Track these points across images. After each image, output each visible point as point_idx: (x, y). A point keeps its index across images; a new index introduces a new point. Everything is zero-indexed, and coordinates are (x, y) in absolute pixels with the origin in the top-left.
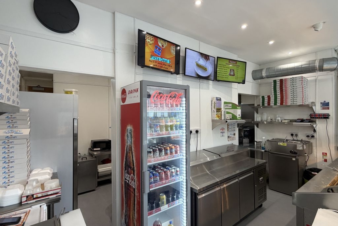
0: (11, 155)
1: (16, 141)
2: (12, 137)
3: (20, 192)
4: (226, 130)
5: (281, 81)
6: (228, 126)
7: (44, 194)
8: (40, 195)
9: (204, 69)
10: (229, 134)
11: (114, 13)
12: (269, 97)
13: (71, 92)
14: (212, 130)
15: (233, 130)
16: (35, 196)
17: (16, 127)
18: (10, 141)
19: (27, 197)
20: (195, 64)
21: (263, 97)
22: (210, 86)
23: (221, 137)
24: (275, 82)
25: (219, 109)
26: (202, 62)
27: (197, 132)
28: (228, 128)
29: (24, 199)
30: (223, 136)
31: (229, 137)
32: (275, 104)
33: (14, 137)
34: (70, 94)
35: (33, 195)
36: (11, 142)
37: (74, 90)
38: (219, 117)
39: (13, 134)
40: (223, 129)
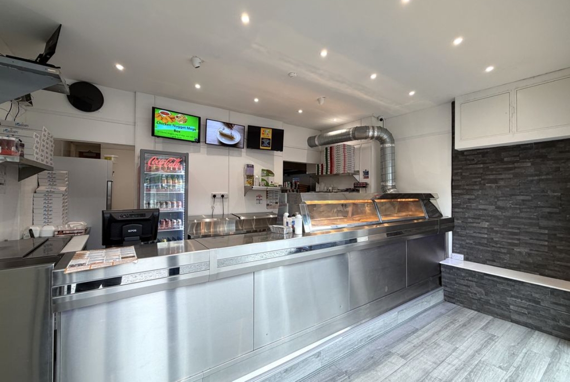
0: (50, 205)
1: (54, 195)
2: (51, 192)
3: (53, 228)
4: (264, 198)
5: (331, 148)
6: (267, 193)
7: (71, 232)
8: (68, 232)
9: (231, 138)
10: (269, 201)
11: (135, 92)
12: (322, 165)
13: (110, 158)
14: (245, 196)
15: (275, 197)
16: (64, 232)
17: (55, 185)
18: (50, 194)
19: (59, 232)
20: (219, 133)
21: (318, 165)
22: (243, 153)
23: (257, 203)
24: (326, 149)
25: (251, 176)
26: (227, 131)
27: (223, 196)
28: (267, 196)
29: (56, 233)
30: (259, 203)
31: (268, 205)
32: (327, 173)
33: (53, 192)
34: (109, 160)
35: (63, 231)
36: (51, 196)
37: (113, 156)
38: (250, 184)
39: (52, 190)
40: (260, 196)
